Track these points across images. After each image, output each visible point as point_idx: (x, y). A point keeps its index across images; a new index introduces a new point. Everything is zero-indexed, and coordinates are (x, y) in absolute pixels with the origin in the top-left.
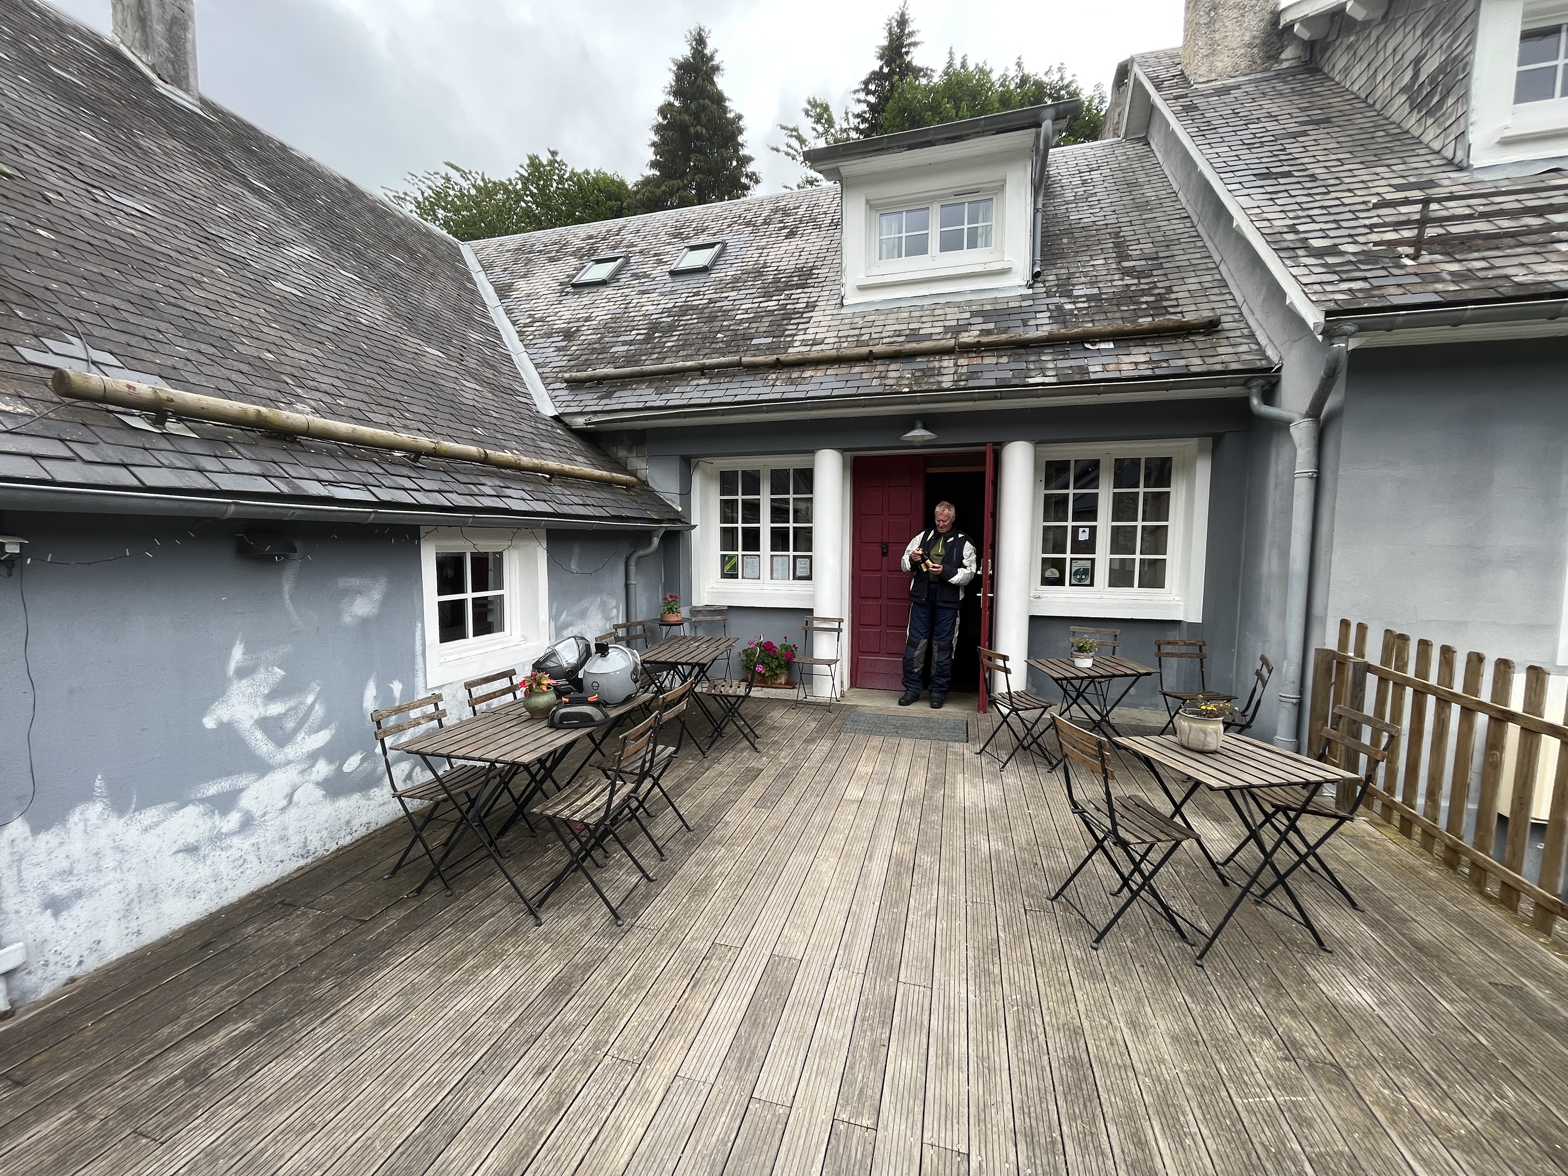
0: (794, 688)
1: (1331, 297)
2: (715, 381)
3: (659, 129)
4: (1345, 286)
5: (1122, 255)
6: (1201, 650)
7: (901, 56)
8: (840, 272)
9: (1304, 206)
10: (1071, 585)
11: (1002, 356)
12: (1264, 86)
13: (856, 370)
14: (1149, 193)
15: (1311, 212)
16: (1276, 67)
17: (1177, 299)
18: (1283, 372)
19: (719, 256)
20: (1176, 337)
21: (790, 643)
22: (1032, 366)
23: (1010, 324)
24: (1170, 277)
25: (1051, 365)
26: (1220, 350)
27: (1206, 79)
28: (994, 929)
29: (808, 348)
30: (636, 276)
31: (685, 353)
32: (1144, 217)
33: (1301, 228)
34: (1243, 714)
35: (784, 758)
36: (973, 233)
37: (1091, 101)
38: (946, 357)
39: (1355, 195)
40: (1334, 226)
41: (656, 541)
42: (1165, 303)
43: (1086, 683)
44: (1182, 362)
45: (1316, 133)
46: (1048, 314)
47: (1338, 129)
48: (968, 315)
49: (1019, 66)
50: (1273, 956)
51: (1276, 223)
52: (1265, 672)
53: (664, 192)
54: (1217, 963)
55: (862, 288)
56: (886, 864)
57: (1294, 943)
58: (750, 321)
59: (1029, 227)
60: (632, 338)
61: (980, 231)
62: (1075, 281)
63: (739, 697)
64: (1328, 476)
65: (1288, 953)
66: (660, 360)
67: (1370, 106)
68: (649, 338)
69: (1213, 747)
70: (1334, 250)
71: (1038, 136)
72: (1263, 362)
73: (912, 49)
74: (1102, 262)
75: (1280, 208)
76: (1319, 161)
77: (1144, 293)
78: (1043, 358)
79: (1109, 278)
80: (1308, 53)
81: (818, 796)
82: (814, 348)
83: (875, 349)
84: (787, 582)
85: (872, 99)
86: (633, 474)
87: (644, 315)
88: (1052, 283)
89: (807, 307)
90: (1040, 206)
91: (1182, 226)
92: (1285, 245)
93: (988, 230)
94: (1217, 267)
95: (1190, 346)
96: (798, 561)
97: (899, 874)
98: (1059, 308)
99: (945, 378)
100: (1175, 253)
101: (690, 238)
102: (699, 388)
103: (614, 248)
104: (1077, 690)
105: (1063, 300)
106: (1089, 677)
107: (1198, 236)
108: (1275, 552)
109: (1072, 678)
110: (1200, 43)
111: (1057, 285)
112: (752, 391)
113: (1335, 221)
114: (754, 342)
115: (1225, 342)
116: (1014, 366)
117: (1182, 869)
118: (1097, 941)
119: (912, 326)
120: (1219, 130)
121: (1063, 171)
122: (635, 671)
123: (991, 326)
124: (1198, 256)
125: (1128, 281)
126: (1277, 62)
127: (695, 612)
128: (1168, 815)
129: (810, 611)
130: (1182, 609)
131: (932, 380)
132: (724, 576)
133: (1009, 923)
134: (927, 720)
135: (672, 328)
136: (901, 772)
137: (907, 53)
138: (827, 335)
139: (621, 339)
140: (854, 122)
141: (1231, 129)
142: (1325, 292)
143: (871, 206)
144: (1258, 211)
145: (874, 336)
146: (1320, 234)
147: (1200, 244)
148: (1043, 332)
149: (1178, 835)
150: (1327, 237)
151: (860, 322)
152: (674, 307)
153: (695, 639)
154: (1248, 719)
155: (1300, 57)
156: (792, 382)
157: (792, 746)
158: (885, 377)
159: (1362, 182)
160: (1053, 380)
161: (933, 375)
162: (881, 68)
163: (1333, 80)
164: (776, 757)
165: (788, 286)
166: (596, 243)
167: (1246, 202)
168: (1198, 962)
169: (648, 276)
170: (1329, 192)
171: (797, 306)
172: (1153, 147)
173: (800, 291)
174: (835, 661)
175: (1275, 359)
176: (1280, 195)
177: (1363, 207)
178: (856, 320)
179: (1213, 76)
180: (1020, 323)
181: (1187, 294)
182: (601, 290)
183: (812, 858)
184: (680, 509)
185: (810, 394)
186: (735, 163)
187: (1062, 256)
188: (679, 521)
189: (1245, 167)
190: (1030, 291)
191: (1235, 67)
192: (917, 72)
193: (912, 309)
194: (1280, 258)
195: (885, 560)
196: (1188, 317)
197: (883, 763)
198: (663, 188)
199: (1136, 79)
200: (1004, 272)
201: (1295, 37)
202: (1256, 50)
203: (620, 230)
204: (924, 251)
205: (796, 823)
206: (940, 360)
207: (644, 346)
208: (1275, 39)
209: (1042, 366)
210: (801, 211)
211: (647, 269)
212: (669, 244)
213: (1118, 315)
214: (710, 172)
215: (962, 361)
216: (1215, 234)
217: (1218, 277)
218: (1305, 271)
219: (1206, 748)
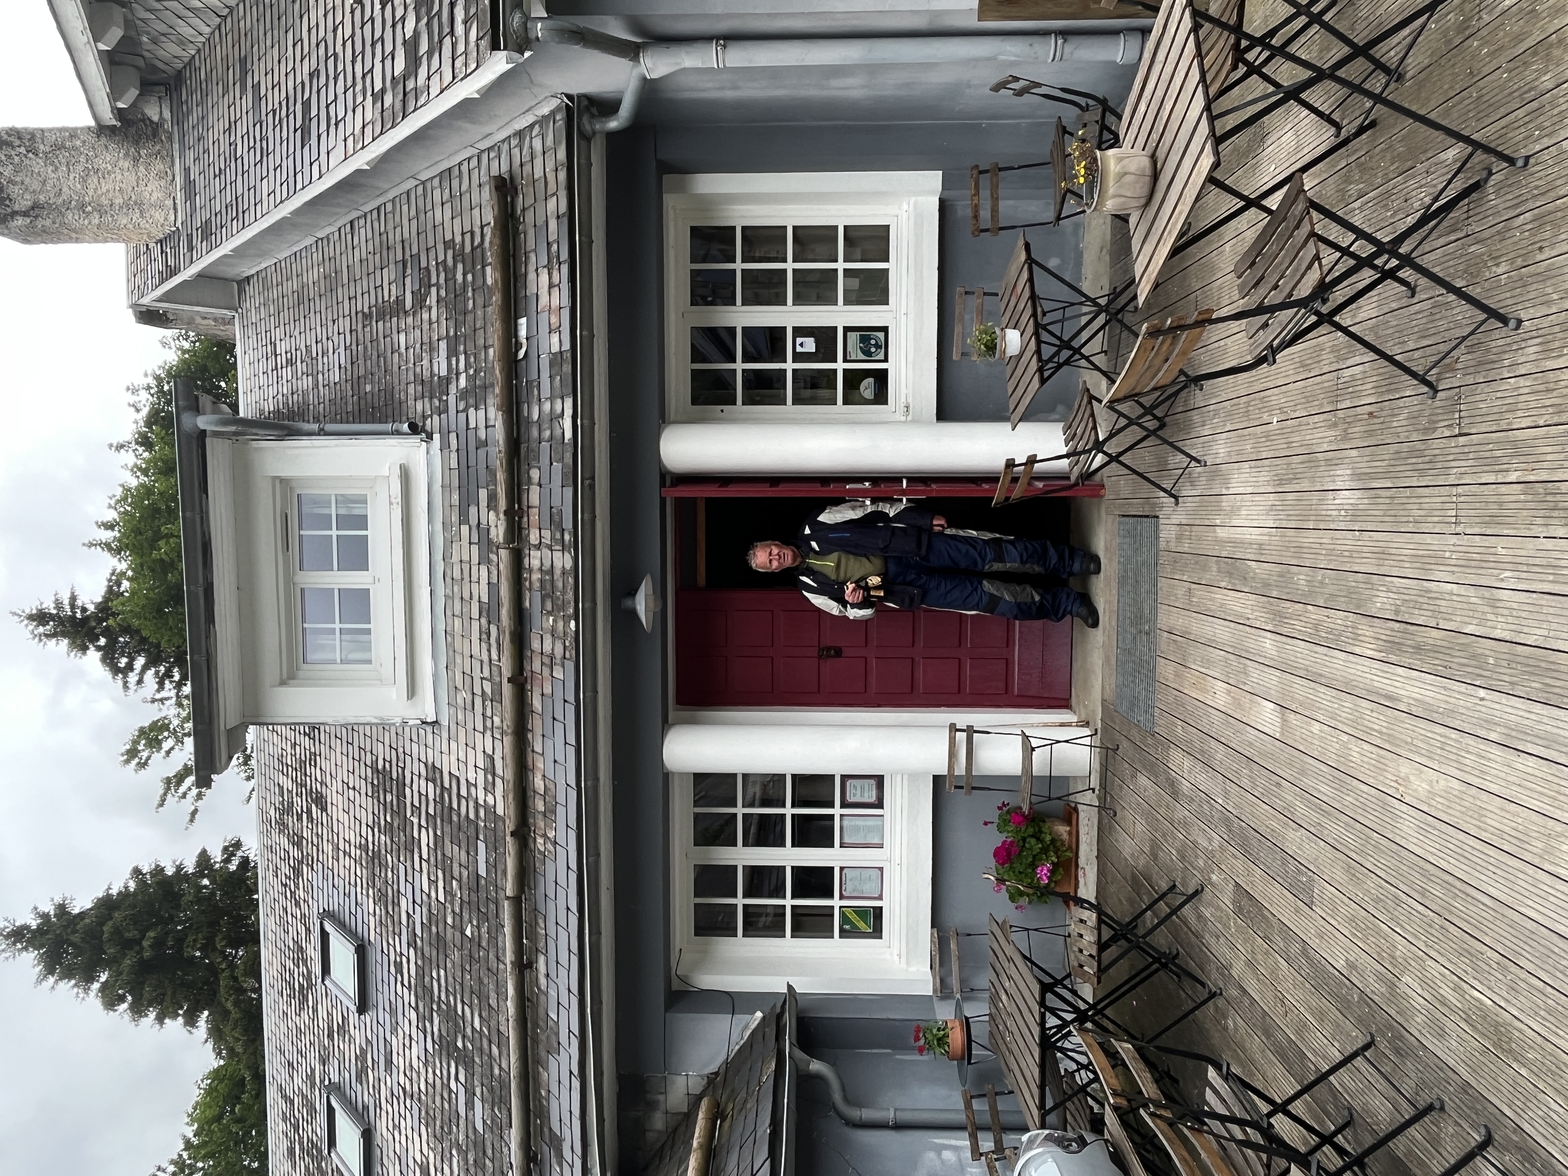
0: (1076, 810)
1: (472, 44)
2: (541, 944)
3: (138, 1010)
4: (460, 29)
5: (397, 309)
6: (986, 172)
7: (85, 620)
8: (384, 726)
9: (349, 83)
10: (886, 360)
11: (529, 478)
12: (191, 140)
13: (537, 704)
14: (315, 274)
15: (359, 74)
16: (168, 126)
17: (463, 234)
18: (574, 91)
19: (341, 925)
20: (516, 233)
21: (994, 816)
22: (547, 434)
23: (482, 466)
24: (431, 244)
25: (547, 406)
26: (538, 173)
27: (172, 212)
28: (1503, 489)
29: (499, 782)
30: (361, 1075)
31: (493, 995)
32: (345, 281)
33: (378, 86)
34: (1085, 109)
35: (1210, 840)
36: (344, 521)
37: (184, 352)
38: (526, 561)
39: (342, 22)
40: (379, 46)
41: (816, 1066)
42: (468, 249)
43: (1045, 337)
44: (553, 224)
45: (258, 74)
46: (472, 411)
47: (255, 48)
48: (465, 529)
49: (122, 446)
50: (1492, 54)
51: (369, 117)
52: (1016, 86)
53: (236, 1004)
54: (1518, 136)
55: (412, 691)
56: (1401, 671)
57: (1462, 27)
58: (449, 877)
59: (344, 442)
60: (462, 1090)
61: (342, 511)
62: (426, 374)
63: (1100, 921)
64: (723, 26)
65: (1484, 32)
66: (502, 1041)
67: (231, 12)
68: (464, 1059)
69: (1146, 162)
70: (411, 46)
71: (216, 434)
72: (558, 117)
73: (79, 603)
74: (402, 337)
75: (350, 113)
76: (294, 68)
77: (450, 277)
78: (535, 417)
79: (426, 326)
80: (157, 88)
81: (1278, 785)
82: (499, 771)
83: (507, 673)
84: (887, 818)
85: (140, 662)
86: (695, 1102)
87: (426, 1065)
88: (428, 406)
89: (434, 781)
90: (315, 427)
91: (363, 231)
92: (398, 105)
93: (343, 500)
94: (423, 183)
95: (529, 215)
96: (850, 799)
97: (1418, 649)
98: (463, 395)
99: (558, 564)
100: (398, 238)
101: (309, 972)
102: (553, 975)
103: (312, 1110)
104: (1060, 348)
105: (453, 389)
106: (1036, 334)
107: (378, 209)
108: (835, 83)
109: (1040, 359)
110: (124, 221)
111: (431, 399)
112: (562, 881)
113: (373, 45)
114: (482, 872)
115: (527, 168)
116: (545, 460)
117: (1353, 189)
118: (1504, 320)
119: (475, 614)
120: (239, 193)
121: (272, 392)
122: (1063, 1143)
123: (483, 494)
124: (405, 208)
125: (432, 300)
126: (162, 125)
127: (943, 990)
128: (1265, 219)
129: (937, 780)
130: (920, 199)
131: (560, 585)
132: (877, 932)
133: (1490, 464)
134: (1122, 582)
135: (451, 1016)
136: (1221, 632)
137: (84, 610)
138: (479, 748)
139: (462, 1113)
140: (169, 691)
141: (239, 177)
142: (466, 53)
143: (289, 677)
144: (350, 141)
145: (486, 674)
146: (388, 62)
147: (389, 207)
148: (496, 417)
149: (1300, 206)
150: (393, 54)
151: (463, 695)
152: (416, 1009)
153: (994, 1000)
154: (1091, 102)
155: (160, 98)
156: (550, 812)
157: (1186, 824)
158: (552, 657)
159: (325, 15)
160: (569, 402)
161: (552, 581)
162: (99, 648)
163: (194, 56)
164: (1210, 856)
165: (399, 811)
166: (301, 1143)
167: (337, 155)
168: (1520, 163)
169: (363, 1052)
170: (335, 55)
171: (431, 796)
172: (253, 271)
173: (408, 791)
174: (1025, 738)
175: (554, 103)
176: (332, 114)
177: (358, 12)
178: (460, 701)
179: (169, 203)
180: (482, 452)
181: (457, 221)
182: (378, 1140)
183: (1405, 808)
184: (759, 1015)
185: (572, 782)
186: (206, 882)
187: (389, 393)
188: (780, 1017)
189: (291, 158)
190: (436, 436)
191: (160, 176)
192: (112, 593)
193: (449, 613)
194: (415, 110)
195: (847, 652)
196: (489, 217)
197: (1207, 662)
198: (229, 1005)
199: (159, 300)
200: (405, 475)
201: (134, 105)
202: (143, 152)
203: (285, 1097)
204: (364, 594)
205: (1334, 830)
206: (530, 571)
207: (478, 1069)
208: (133, 130)
209: (547, 419)
210: (287, 784)
211: (351, 1053)
212: (315, 1010)
213: (479, 313)
214: (214, 924)
215: (534, 538)
216: (378, 188)
217: (436, 182)
218: (436, 79)
219: (1148, 171)
